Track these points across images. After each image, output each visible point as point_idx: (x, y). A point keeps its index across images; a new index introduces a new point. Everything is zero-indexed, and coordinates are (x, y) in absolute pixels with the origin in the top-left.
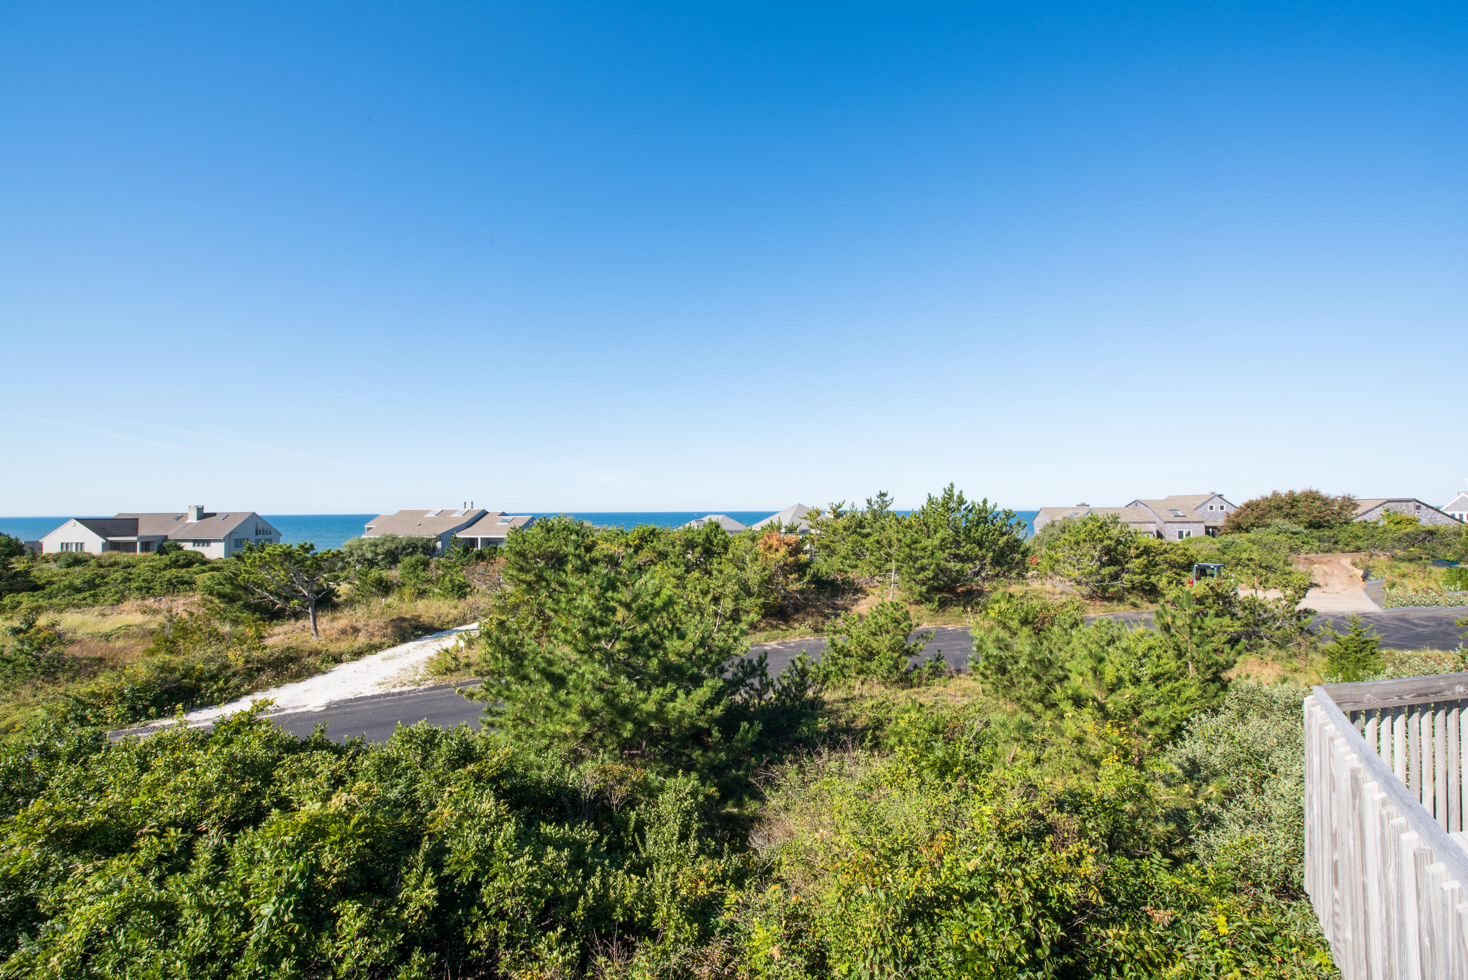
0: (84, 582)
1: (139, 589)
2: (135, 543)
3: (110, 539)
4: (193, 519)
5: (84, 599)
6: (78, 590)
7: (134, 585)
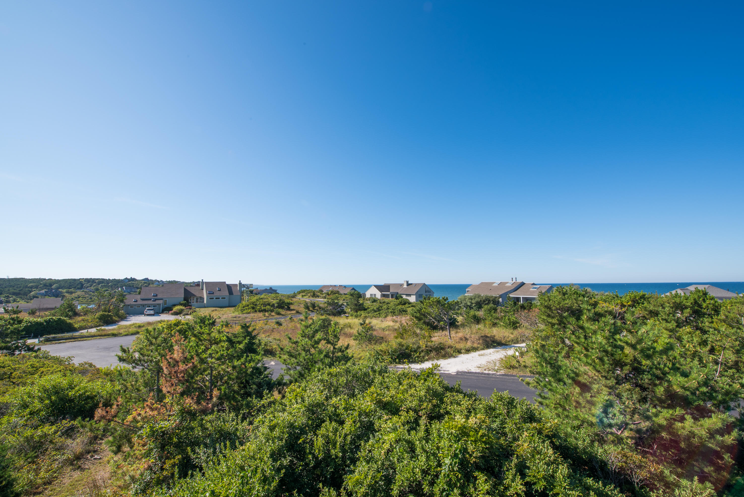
0: (377, 309)
1: (391, 312)
2: (389, 295)
3: (383, 293)
4: (405, 286)
5: (377, 314)
6: (375, 311)
7: (390, 311)
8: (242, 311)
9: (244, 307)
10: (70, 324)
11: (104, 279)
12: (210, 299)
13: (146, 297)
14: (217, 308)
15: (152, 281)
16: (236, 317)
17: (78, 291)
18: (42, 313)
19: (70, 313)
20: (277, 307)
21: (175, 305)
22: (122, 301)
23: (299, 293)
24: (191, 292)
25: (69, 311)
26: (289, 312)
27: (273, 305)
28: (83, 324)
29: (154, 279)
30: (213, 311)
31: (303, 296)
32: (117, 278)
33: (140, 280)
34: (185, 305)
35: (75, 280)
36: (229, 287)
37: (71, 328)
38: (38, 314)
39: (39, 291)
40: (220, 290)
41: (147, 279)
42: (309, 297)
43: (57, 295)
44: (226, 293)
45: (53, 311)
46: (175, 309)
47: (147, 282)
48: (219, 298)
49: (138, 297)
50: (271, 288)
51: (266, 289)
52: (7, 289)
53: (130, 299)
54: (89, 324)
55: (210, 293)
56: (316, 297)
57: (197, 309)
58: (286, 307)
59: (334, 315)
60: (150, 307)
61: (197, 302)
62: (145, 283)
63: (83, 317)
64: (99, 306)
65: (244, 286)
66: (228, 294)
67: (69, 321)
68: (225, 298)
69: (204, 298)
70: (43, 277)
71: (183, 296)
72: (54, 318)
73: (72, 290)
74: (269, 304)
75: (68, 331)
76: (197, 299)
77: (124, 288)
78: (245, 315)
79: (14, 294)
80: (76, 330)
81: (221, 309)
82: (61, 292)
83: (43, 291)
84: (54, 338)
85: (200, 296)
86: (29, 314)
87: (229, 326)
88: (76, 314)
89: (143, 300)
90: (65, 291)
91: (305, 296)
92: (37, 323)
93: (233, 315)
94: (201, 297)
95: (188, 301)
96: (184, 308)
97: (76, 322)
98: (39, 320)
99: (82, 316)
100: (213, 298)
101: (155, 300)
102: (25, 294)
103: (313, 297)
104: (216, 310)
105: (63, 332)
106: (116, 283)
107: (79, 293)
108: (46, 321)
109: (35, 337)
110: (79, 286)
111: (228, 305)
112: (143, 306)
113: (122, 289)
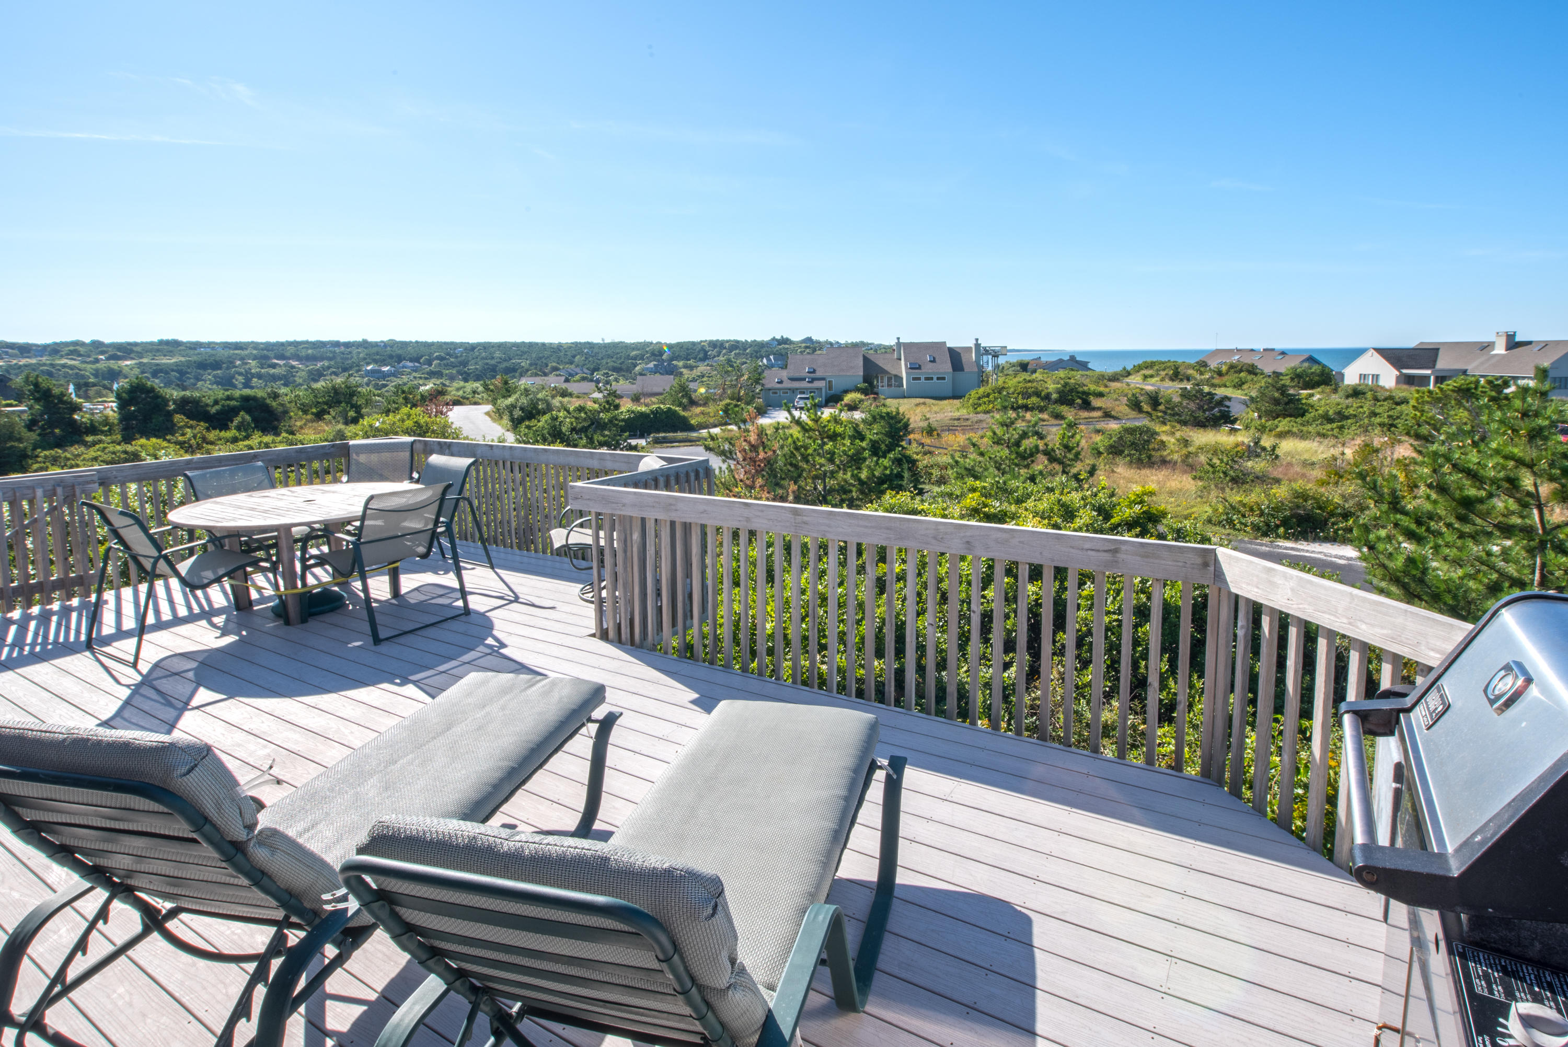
0: (1335, 413)
3: (1405, 371)
4: (1500, 349)
5: (1332, 429)
8: (976, 406)
9: (979, 398)
10: (684, 418)
11: (738, 342)
12: (914, 379)
13: (797, 375)
14: (928, 401)
15: (819, 342)
16: (959, 419)
17: (700, 364)
18: (648, 400)
19: (685, 401)
20: (1056, 402)
21: (846, 392)
22: (757, 381)
23: (1138, 369)
24: (877, 365)
25: (683, 396)
26: (1085, 414)
27: (1047, 397)
28: (701, 419)
29: (822, 339)
30: (917, 405)
31: (1145, 377)
32: (759, 339)
33: (798, 342)
34: (865, 392)
35: (693, 344)
36: (955, 356)
37: (686, 426)
38: (642, 401)
39: (647, 364)
40: (934, 361)
41: (809, 339)
42: (1162, 380)
43: (671, 371)
44: (945, 367)
45: (661, 397)
46: (849, 398)
47: (811, 346)
48: (932, 379)
49: (784, 374)
50: (1072, 358)
51: (1061, 361)
52: (604, 361)
53: (772, 378)
54: (712, 420)
55: (914, 367)
56: (1181, 380)
57: (889, 400)
58: (1079, 401)
59: (1201, 424)
60: (804, 393)
61: (889, 385)
62: (806, 347)
63: (702, 409)
64: (724, 389)
65: (987, 351)
66: (950, 370)
67: (682, 413)
68: (944, 379)
69: (902, 378)
70: (648, 340)
71: (861, 373)
72: (662, 406)
73: (691, 362)
74: (1037, 394)
75: (683, 430)
76: (889, 379)
77: (772, 357)
78: (981, 416)
79: (615, 369)
80: (692, 428)
81: (937, 402)
82: (676, 366)
83: (651, 365)
84: (664, 438)
85: (894, 372)
86: (633, 400)
87: (935, 433)
88: (693, 403)
89: (792, 379)
90: (681, 364)
91: (1152, 376)
92: (642, 415)
93: (957, 414)
94: (896, 376)
95: (871, 384)
96: (863, 397)
97: (694, 415)
98: (643, 409)
99: (700, 405)
100: (919, 379)
101: (812, 381)
102: (629, 370)
103: (1172, 380)
104: (924, 404)
105: (675, 431)
106: (758, 349)
107: (702, 368)
108: (652, 412)
109: (642, 436)
110: (701, 355)
111: (950, 394)
112: (794, 391)
113: (768, 360)
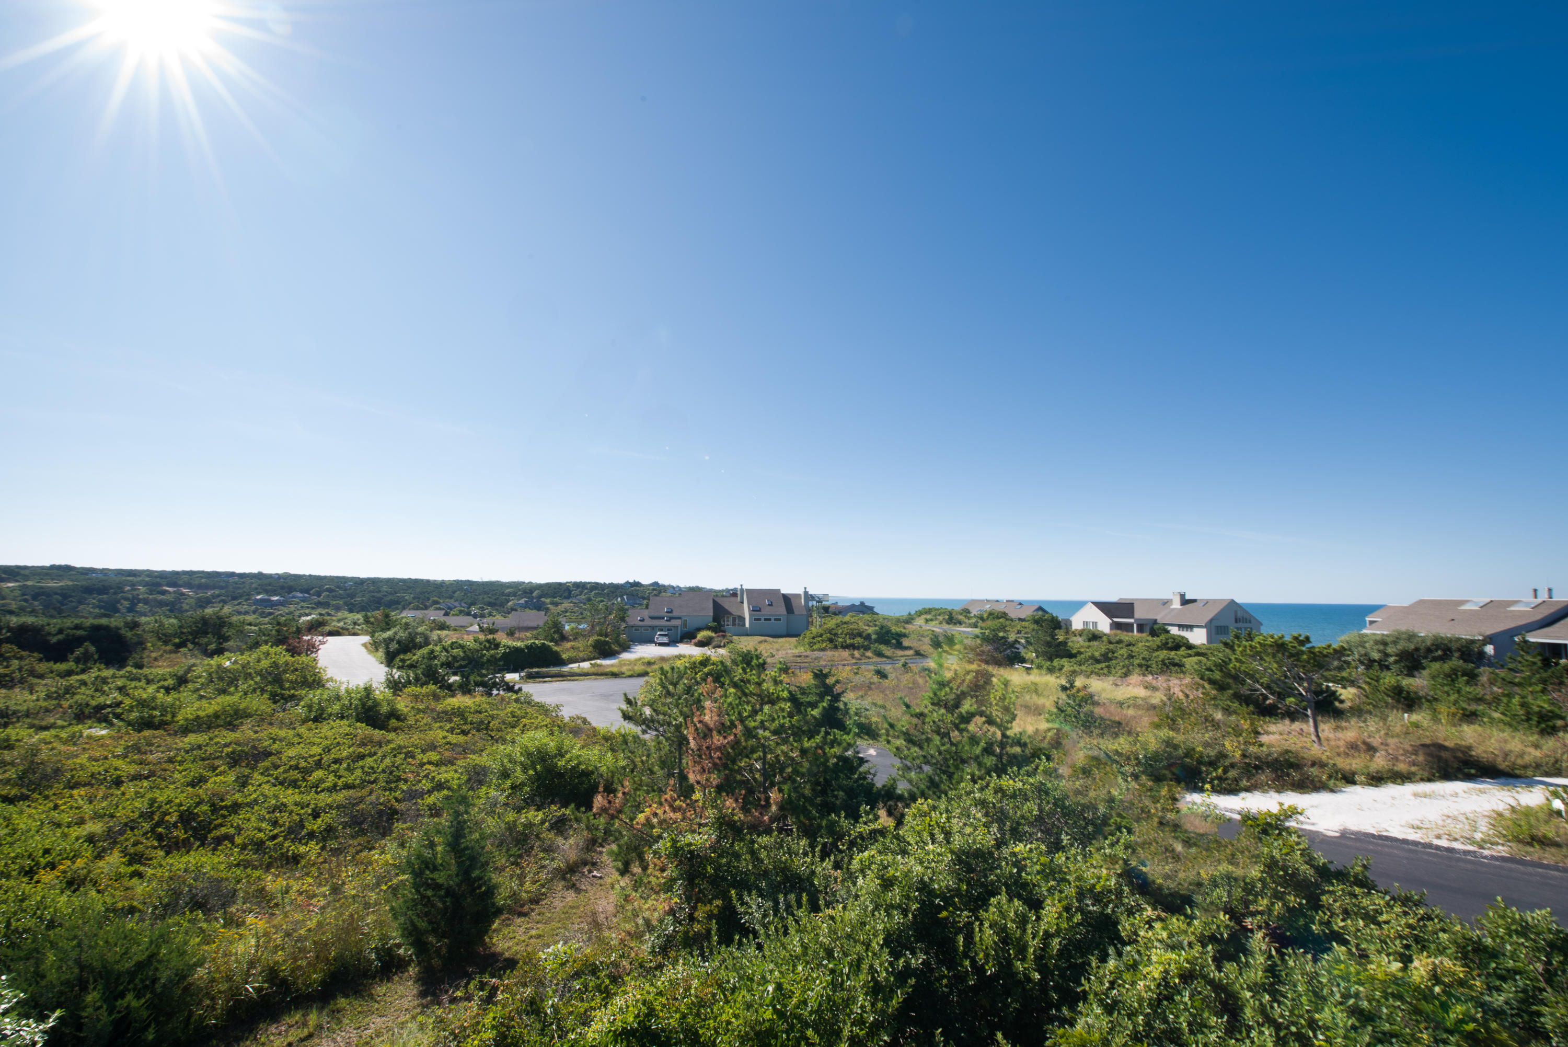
0: (1101, 655)
1: (1140, 666)
2: (1131, 625)
3: (1115, 620)
4: (1176, 605)
5: (1102, 669)
6: (1098, 661)
7: (1136, 662)
8: (811, 645)
9: (813, 638)
10: (556, 652)
11: (597, 584)
12: (756, 619)
13: (656, 614)
14: (767, 638)
15: (664, 586)
16: (800, 656)
17: (565, 601)
18: (522, 635)
19: (556, 636)
20: (876, 641)
21: (699, 630)
22: (623, 619)
23: (920, 613)
24: (723, 608)
25: (554, 632)
26: (900, 653)
27: (868, 637)
28: (572, 654)
29: (666, 583)
30: (761, 642)
31: (927, 621)
32: (615, 581)
33: (647, 586)
34: (714, 630)
35: (560, 584)
36: (787, 599)
37: (558, 661)
38: (517, 635)
39: (518, 600)
40: (771, 605)
41: (656, 584)
42: (941, 623)
43: (539, 607)
44: (782, 610)
45: (535, 632)
46: (701, 635)
47: (657, 588)
48: (770, 620)
49: (646, 613)
50: (862, 603)
51: (853, 605)
52: (481, 597)
53: (636, 617)
54: (581, 655)
55: (755, 610)
56: (955, 624)
57: (735, 637)
58: (894, 641)
59: (998, 663)
60: (662, 630)
61: (734, 624)
62: (654, 590)
63: (572, 643)
64: (593, 626)
65: (812, 597)
66: (785, 613)
67: (555, 648)
68: (780, 620)
69: (744, 619)
70: (521, 580)
71: (712, 614)
72: (537, 642)
73: (557, 600)
74: (860, 635)
75: (555, 665)
76: (734, 619)
77: (625, 597)
78: (817, 654)
79: (490, 604)
80: (563, 663)
81: (775, 640)
82: (544, 602)
83: (522, 601)
84: (537, 673)
85: (739, 614)
86: (508, 634)
87: (790, 671)
88: (563, 638)
89: (652, 618)
90: (548, 601)
91: (931, 620)
92: (517, 650)
93: (796, 652)
94: (739, 617)
95: (719, 623)
96: (713, 635)
97: (565, 650)
98: (519, 644)
99: (570, 641)
100: (760, 619)
101: (670, 619)
102: (502, 605)
103: (948, 623)
104: (766, 641)
105: (548, 666)
106: (614, 590)
107: (566, 604)
108: (527, 647)
109: (515, 671)
110: (566, 594)
111: (785, 633)
112: (654, 628)
113: (623, 599)
